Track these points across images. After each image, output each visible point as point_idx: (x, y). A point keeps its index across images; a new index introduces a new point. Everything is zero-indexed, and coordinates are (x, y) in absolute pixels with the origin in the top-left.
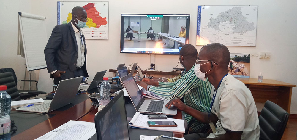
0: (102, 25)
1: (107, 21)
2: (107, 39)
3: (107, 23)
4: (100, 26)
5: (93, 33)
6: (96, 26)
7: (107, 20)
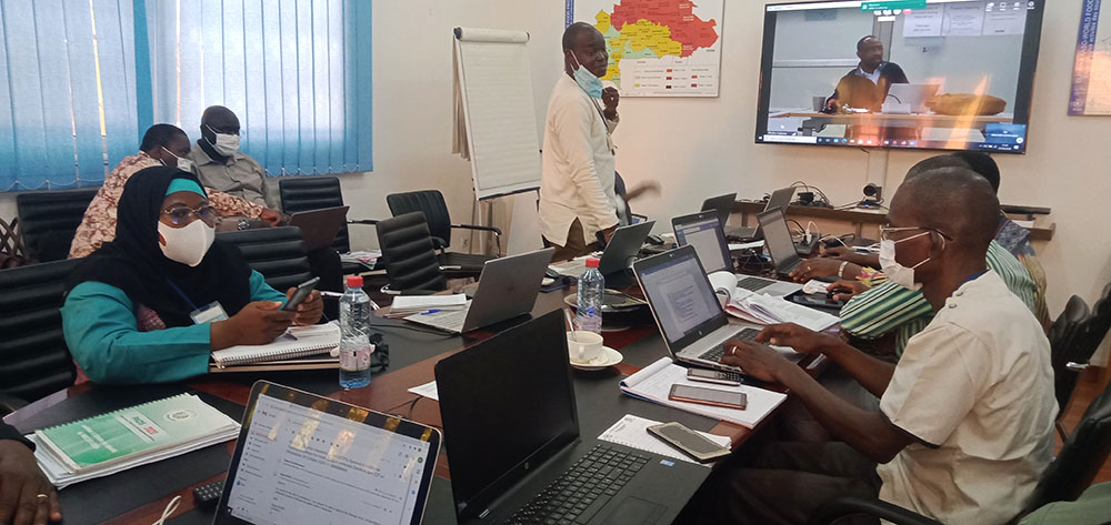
0: (700, 48)
1: (718, 32)
2: (716, 95)
3: (718, 40)
4: (695, 49)
5: (669, 75)
6: (680, 50)
7: (717, 29)
